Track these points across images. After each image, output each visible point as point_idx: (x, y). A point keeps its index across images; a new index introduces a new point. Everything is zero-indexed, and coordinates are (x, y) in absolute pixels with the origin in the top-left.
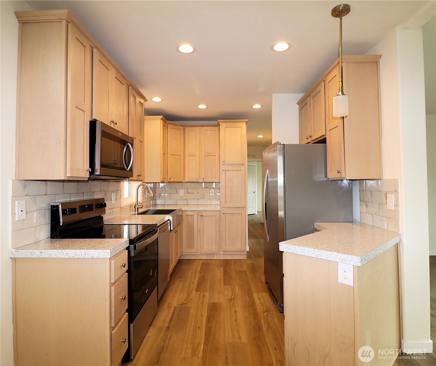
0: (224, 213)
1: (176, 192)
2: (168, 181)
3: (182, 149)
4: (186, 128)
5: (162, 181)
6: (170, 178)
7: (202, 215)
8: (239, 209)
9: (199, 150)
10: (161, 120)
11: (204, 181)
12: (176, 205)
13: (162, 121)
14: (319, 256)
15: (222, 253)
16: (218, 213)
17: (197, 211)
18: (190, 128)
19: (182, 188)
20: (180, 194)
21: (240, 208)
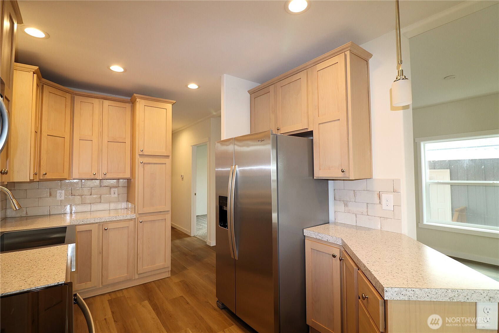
0: (141, 221)
1: (50, 195)
2: (40, 179)
3: (68, 129)
4: (76, 97)
5: (32, 178)
6: (46, 174)
7: (106, 228)
8: (162, 213)
9: (99, 131)
10: (34, 73)
11: (106, 177)
12: (50, 215)
13: (35, 75)
14: (454, 298)
15: (137, 277)
16: (132, 223)
17: (97, 223)
18: (83, 98)
19: (61, 188)
20: (58, 198)
21: (164, 213)
